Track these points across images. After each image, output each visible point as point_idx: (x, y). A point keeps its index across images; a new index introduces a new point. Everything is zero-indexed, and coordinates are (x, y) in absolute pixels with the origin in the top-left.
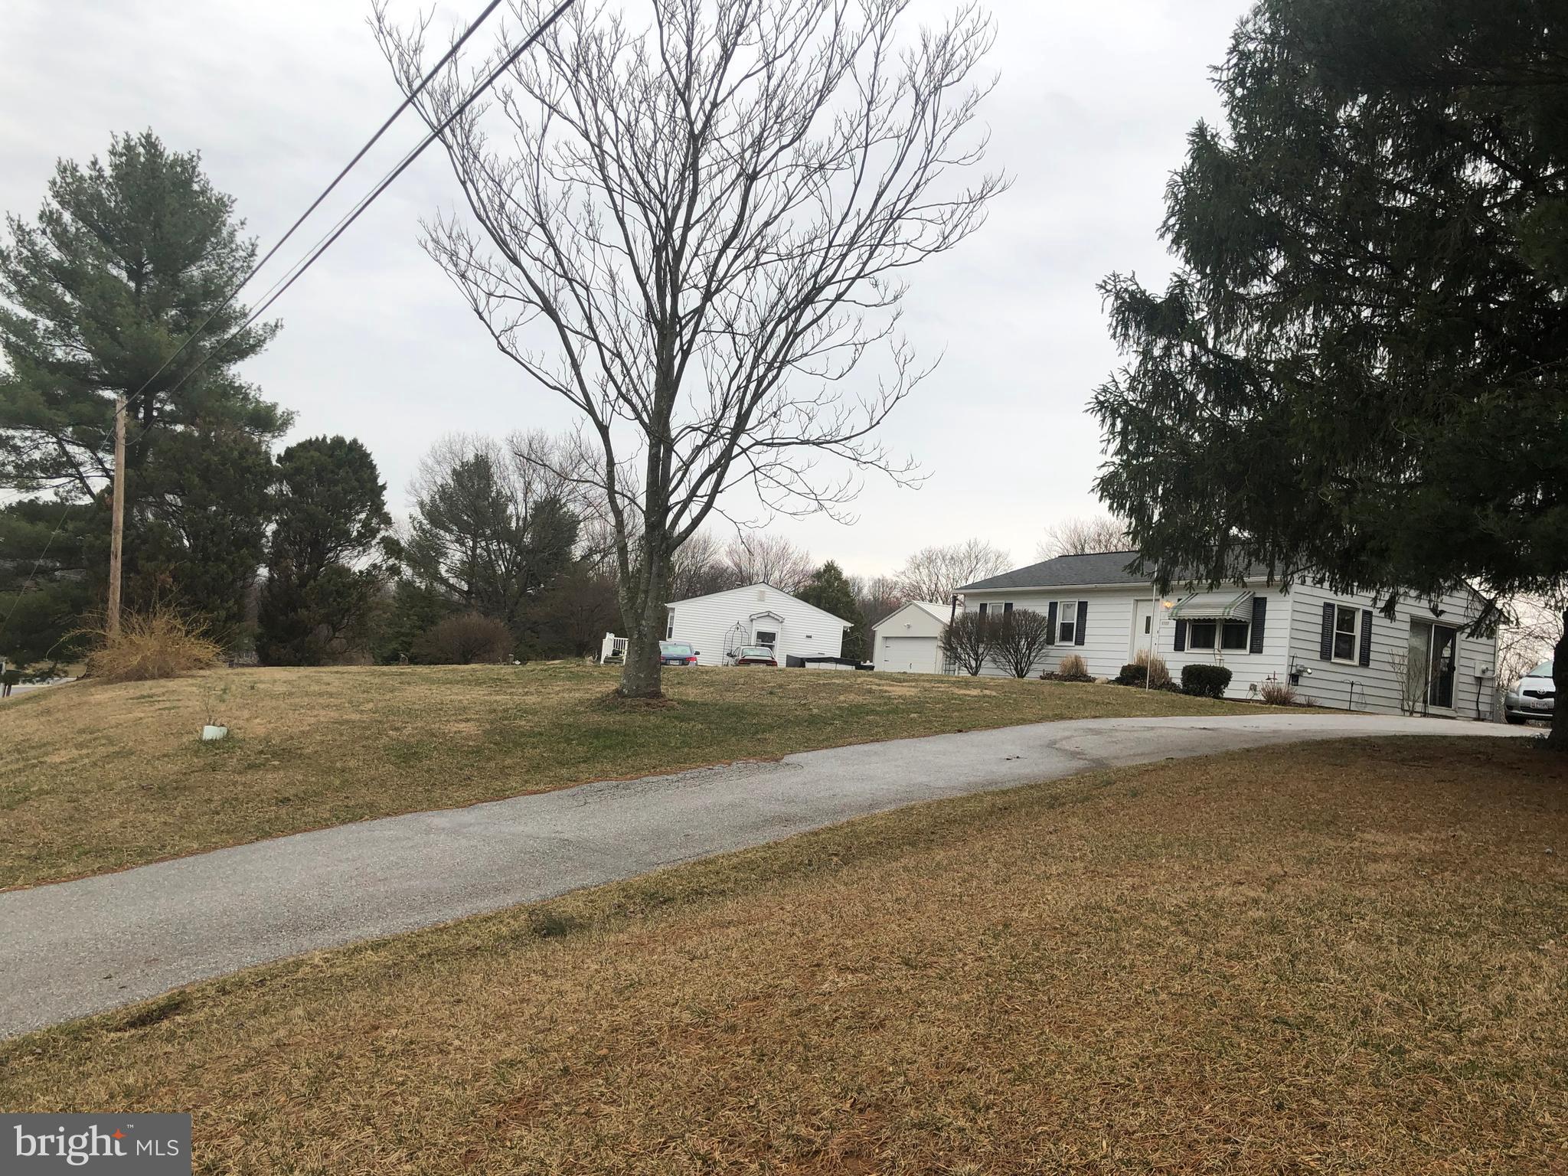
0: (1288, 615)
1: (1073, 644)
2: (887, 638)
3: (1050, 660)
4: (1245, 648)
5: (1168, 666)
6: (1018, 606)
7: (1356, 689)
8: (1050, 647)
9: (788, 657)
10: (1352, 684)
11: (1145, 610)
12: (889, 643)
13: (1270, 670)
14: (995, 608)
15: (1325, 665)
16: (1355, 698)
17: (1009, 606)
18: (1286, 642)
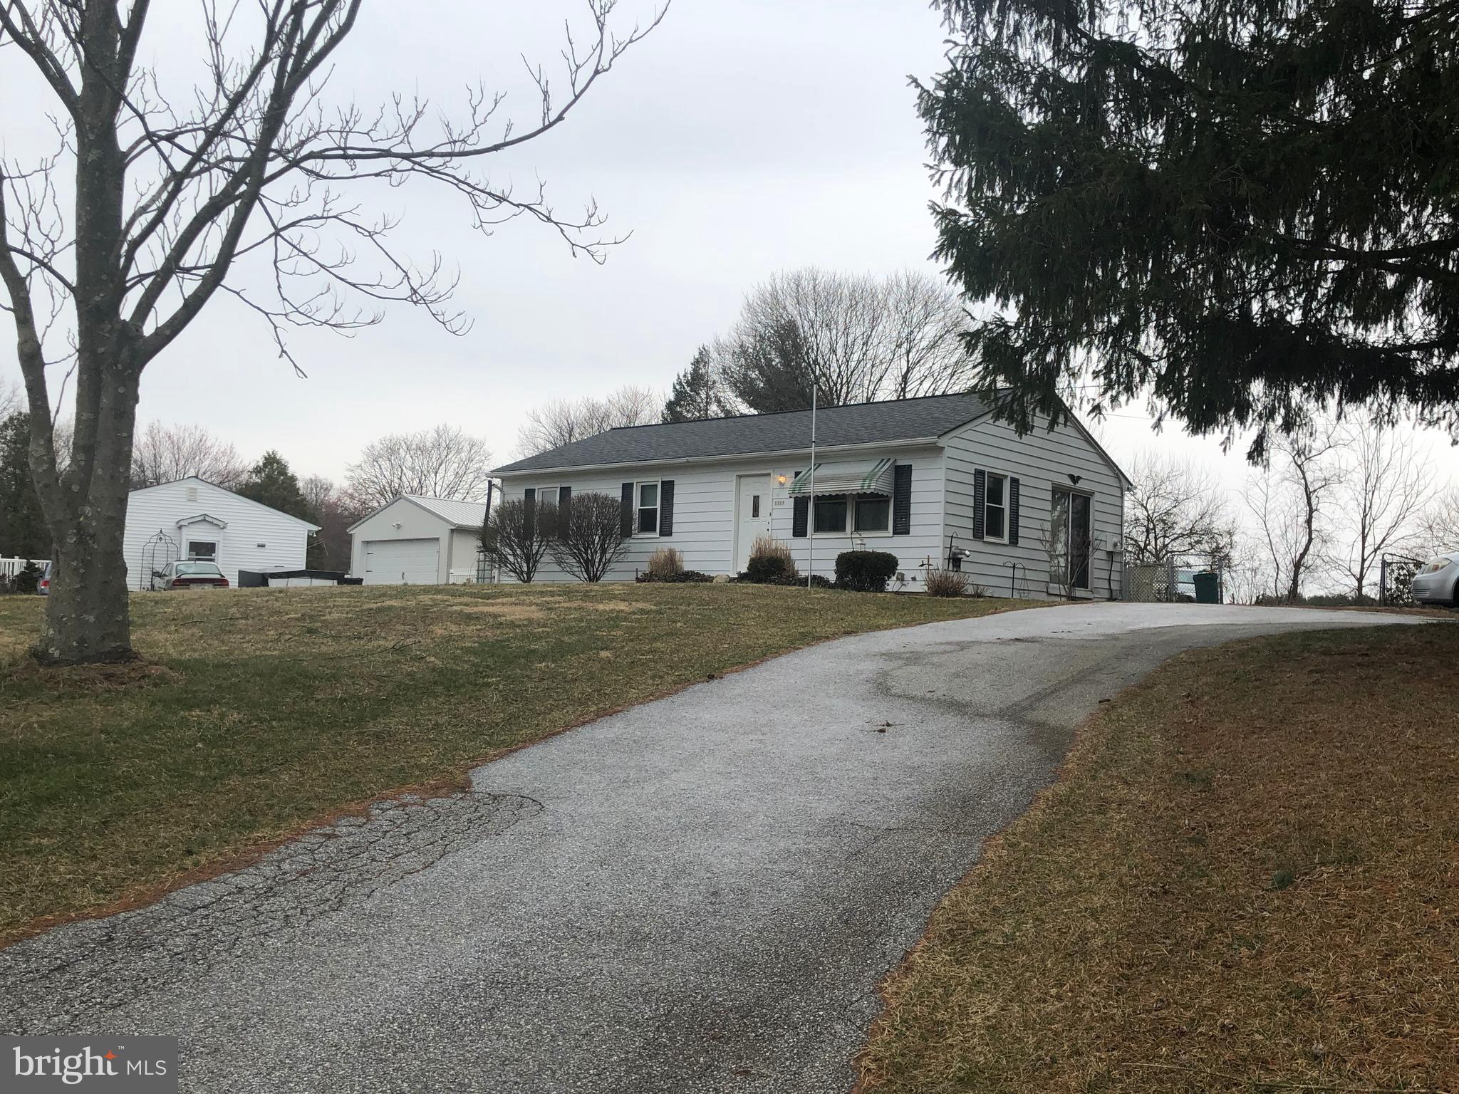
0: (941, 485)
1: (657, 534)
2: (368, 542)
3: (631, 557)
4: (886, 529)
5: (794, 556)
6: (579, 490)
7: (1019, 574)
8: (627, 540)
9: (240, 572)
10: (1014, 567)
11: (751, 488)
12: (372, 549)
13: (924, 554)
14: (548, 494)
15: (978, 546)
16: (1017, 584)
17: (565, 492)
18: (940, 519)
